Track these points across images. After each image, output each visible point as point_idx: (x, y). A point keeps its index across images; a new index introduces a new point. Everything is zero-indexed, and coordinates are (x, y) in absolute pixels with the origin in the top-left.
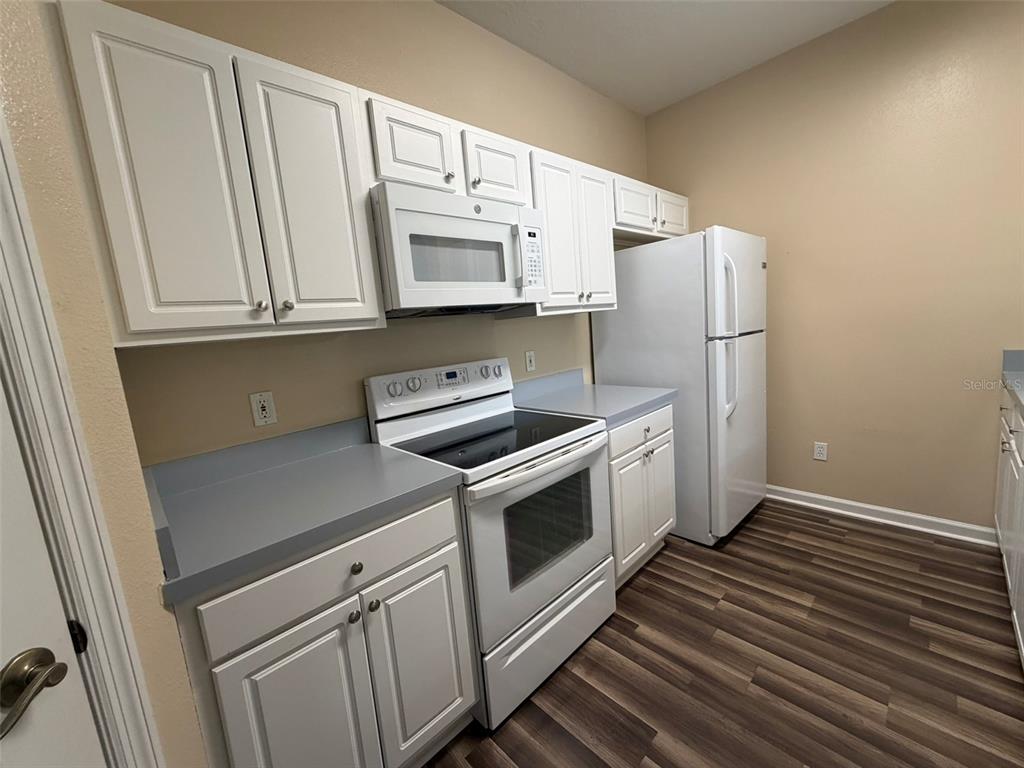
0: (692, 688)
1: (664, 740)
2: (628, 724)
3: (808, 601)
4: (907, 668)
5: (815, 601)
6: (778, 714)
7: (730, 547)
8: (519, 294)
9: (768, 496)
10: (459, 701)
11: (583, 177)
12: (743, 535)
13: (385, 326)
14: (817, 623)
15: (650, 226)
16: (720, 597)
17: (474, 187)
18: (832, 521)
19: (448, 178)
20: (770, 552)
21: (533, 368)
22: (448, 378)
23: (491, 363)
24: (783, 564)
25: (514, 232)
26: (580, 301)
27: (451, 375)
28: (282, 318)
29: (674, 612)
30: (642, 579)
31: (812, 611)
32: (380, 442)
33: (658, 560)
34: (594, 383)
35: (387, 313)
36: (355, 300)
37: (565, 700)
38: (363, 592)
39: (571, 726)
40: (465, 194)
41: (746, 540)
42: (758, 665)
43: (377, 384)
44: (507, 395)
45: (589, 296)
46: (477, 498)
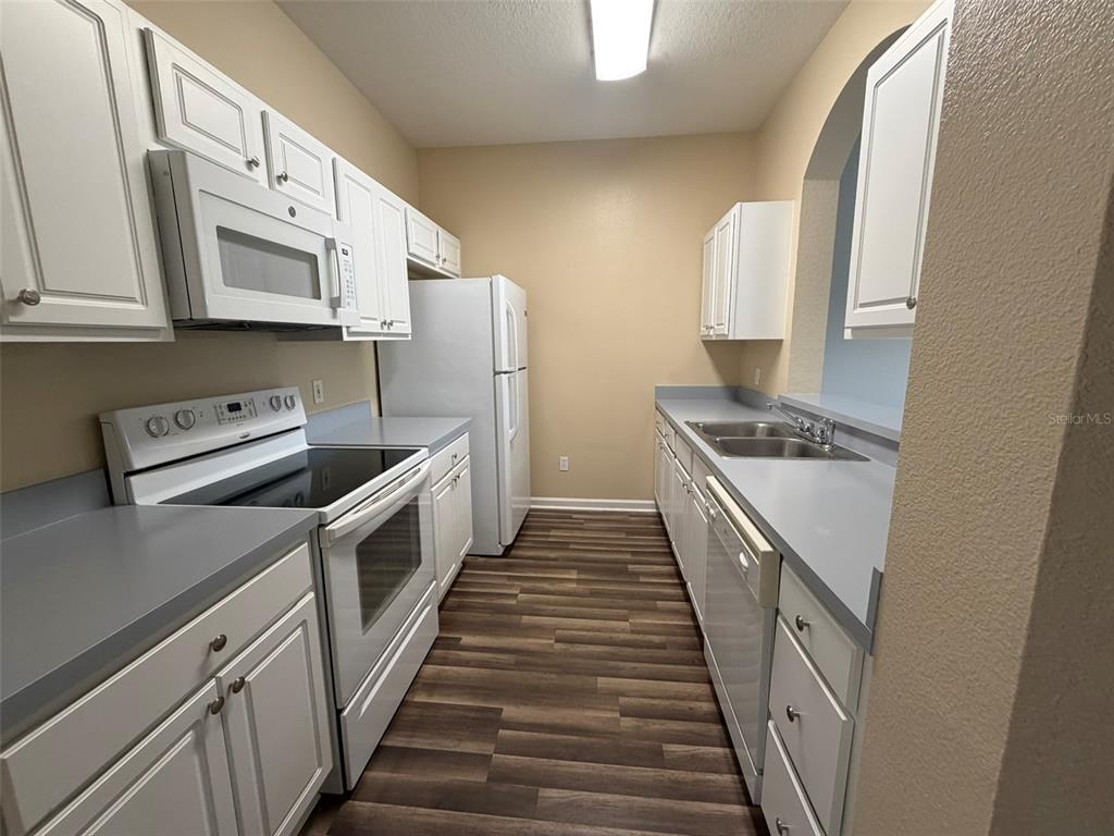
0: (519, 666)
1: (510, 711)
2: (478, 715)
3: (574, 575)
4: (632, 596)
5: (578, 573)
6: (574, 655)
7: (513, 552)
8: (334, 315)
9: (532, 507)
10: (319, 771)
11: (381, 199)
12: (521, 541)
13: (172, 339)
14: (582, 587)
15: (434, 260)
16: (517, 592)
17: (279, 183)
18: (574, 516)
19: (251, 164)
20: (542, 549)
21: (322, 400)
22: (230, 411)
23: (281, 393)
24: (552, 555)
25: (330, 245)
26: (382, 328)
27: (234, 407)
28: (14, 314)
29: (487, 617)
30: (452, 599)
31: (578, 581)
32: (137, 502)
33: (460, 580)
34: (381, 415)
35: (174, 321)
36: (132, 300)
37: (417, 727)
38: (221, 674)
39: (431, 744)
40: (267, 187)
41: (523, 544)
42: (555, 629)
43: (128, 420)
44: (298, 432)
45: (391, 324)
46: (337, 536)
